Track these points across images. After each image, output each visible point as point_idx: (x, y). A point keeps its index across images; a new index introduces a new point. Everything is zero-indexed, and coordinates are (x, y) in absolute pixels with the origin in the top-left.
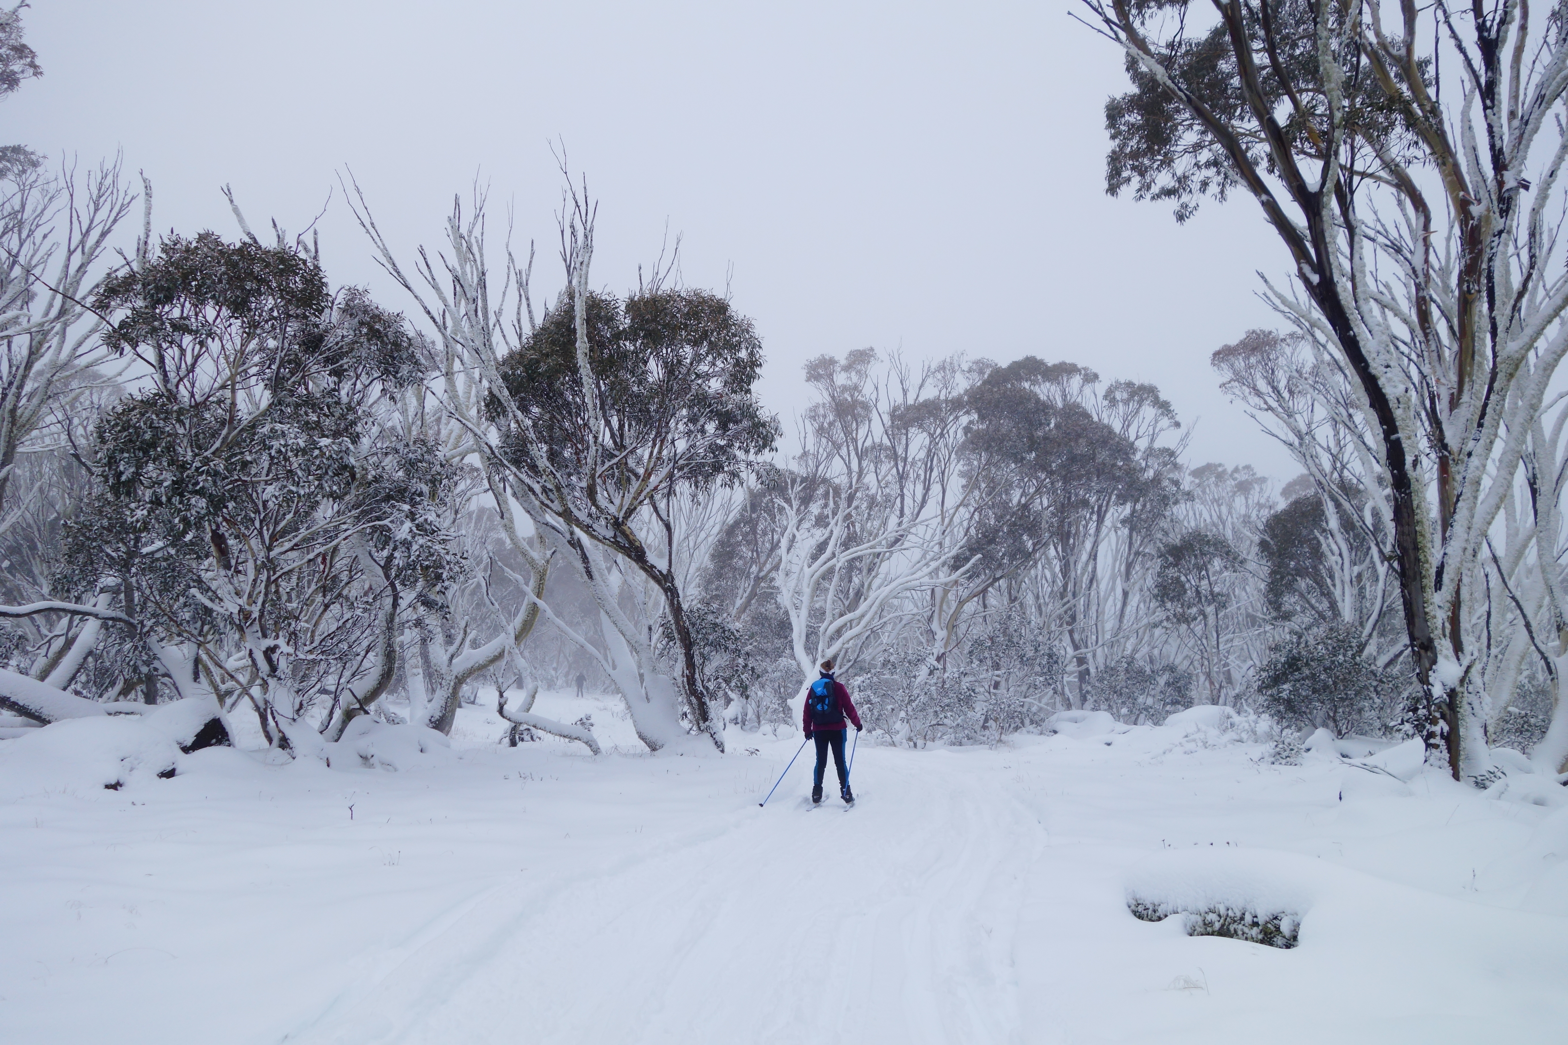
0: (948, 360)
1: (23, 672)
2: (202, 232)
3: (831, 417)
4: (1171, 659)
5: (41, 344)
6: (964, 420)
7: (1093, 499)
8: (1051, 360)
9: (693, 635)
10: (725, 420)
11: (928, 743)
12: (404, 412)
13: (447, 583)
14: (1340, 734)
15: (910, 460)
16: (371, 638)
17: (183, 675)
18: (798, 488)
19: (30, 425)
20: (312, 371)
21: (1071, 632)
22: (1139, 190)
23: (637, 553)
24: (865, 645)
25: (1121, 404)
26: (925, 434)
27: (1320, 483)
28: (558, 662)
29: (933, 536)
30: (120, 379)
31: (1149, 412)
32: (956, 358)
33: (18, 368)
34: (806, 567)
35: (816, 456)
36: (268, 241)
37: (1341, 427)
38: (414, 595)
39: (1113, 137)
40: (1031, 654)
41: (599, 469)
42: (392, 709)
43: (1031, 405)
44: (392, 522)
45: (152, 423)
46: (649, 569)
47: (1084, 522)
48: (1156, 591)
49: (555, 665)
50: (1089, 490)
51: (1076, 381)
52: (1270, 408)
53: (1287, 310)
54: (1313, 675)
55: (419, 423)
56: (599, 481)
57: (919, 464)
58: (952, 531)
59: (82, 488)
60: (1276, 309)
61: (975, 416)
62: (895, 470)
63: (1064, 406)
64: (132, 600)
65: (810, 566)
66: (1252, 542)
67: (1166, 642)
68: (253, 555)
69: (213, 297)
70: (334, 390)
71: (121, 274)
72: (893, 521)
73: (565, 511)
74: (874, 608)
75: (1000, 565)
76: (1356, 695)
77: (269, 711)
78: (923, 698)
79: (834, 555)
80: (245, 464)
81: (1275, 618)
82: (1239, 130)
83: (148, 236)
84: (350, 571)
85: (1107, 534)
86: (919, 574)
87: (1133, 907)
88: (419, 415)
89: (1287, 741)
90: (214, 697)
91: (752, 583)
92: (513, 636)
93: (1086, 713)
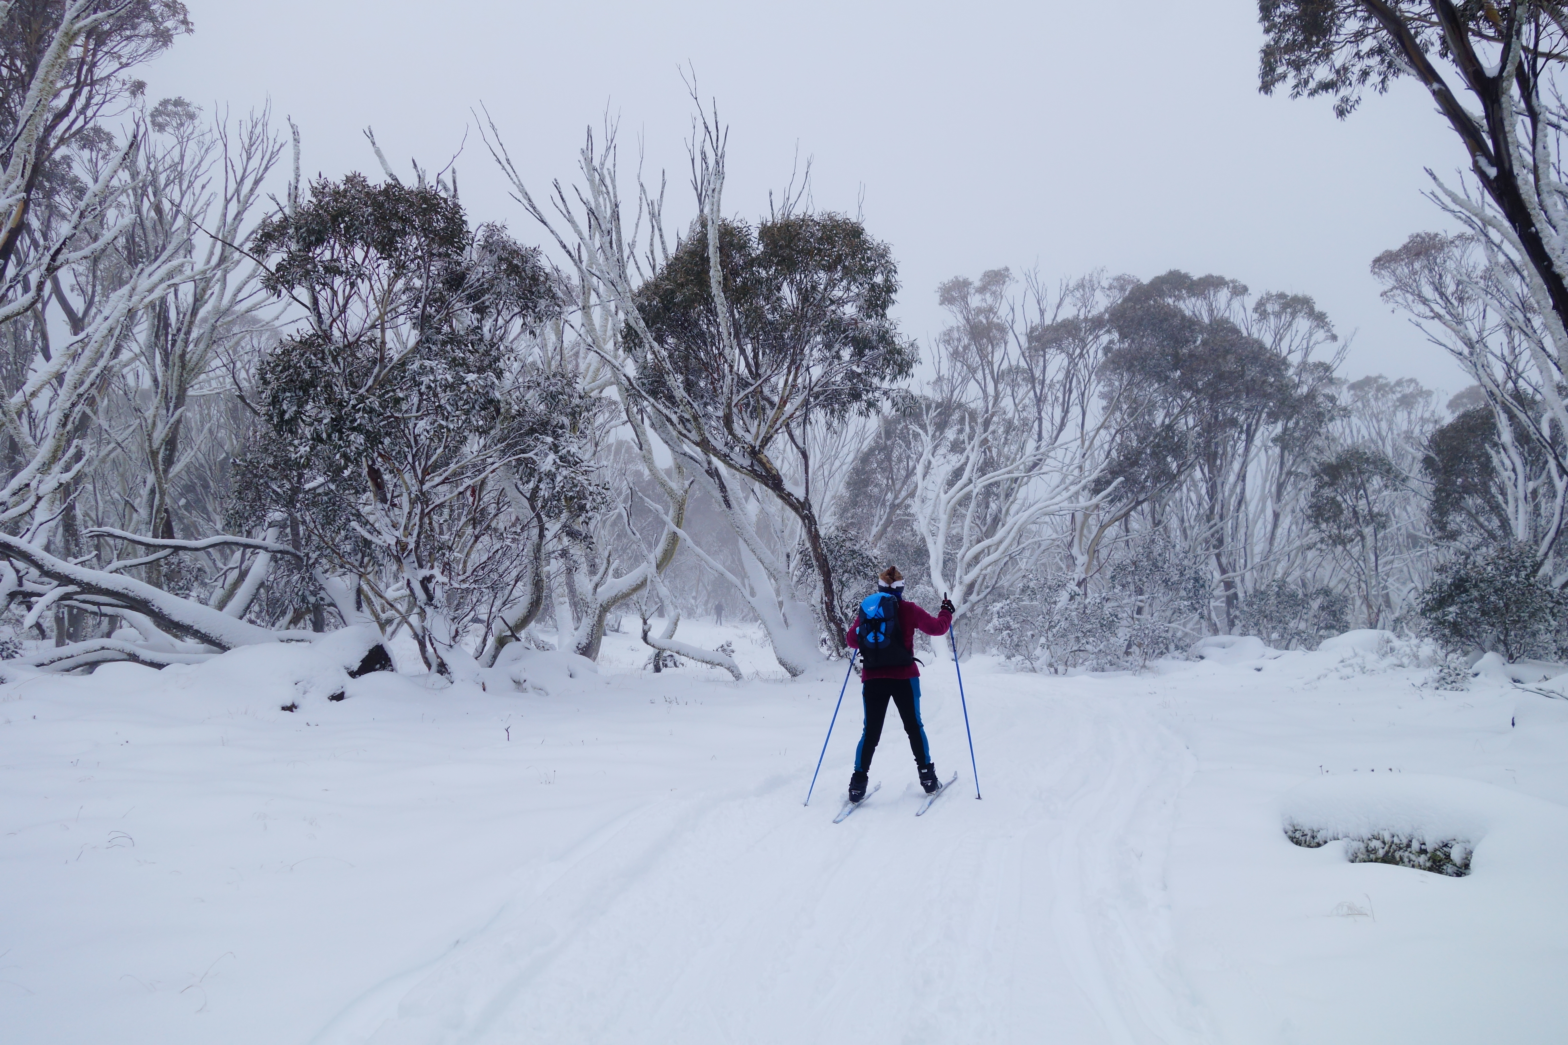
0: (1087, 277)
1: (203, 602)
2: (349, 174)
3: (966, 341)
4: (1326, 582)
5: (204, 291)
6: (1105, 339)
7: (1242, 418)
8: (1196, 274)
9: (831, 563)
10: (861, 345)
11: (1069, 669)
12: (543, 347)
13: (590, 514)
14: (1511, 658)
15: (1048, 382)
16: (519, 569)
17: (347, 605)
18: (933, 413)
19: (198, 369)
20: (456, 308)
21: (1218, 556)
22: (1296, 86)
23: (774, 481)
24: (1003, 571)
25: (1272, 317)
26: (1063, 355)
27: (1491, 394)
28: (697, 592)
29: (1073, 459)
30: (277, 323)
31: (1302, 324)
32: (1095, 275)
33: (185, 315)
34: (942, 494)
35: (950, 381)
36: (409, 182)
37: (1516, 332)
38: (558, 526)
39: (1267, 31)
40: (1176, 578)
41: (735, 399)
42: (542, 637)
43: (1177, 321)
44: (536, 454)
45: (311, 362)
46: (786, 497)
47: (1232, 443)
48: (1310, 512)
49: (694, 594)
50: (1238, 409)
51: (1224, 295)
52: (1438, 316)
53: (1457, 208)
54: (1482, 597)
55: (558, 357)
56: (735, 410)
57: (1058, 386)
58: (1092, 454)
59: (248, 428)
60: (1445, 208)
61: (1116, 336)
62: (1032, 393)
63: (1211, 321)
64: (298, 534)
65: (946, 493)
66: (1414, 458)
67: (1319, 565)
68: (408, 489)
69: (361, 238)
70: (477, 328)
71: (276, 219)
72: (1031, 445)
73: (703, 440)
74: (1012, 534)
75: (1143, 487)
76: (1530, 617)
77: (427, 638)
78: (1064, 624)
79: (970, 481)
80: (397, 401)
81: (1440, 538)
82: (1406, 14)
83: (298, 181)
84: (498, 504)
85: (1257, 455)
86: (1058, 499)
87: (1290, 833)
88: (558, 349)
89: (1452, 666)
90: (376, 625)
91: (888, 510)
92: (654, 565)
93: (1235, 638)
